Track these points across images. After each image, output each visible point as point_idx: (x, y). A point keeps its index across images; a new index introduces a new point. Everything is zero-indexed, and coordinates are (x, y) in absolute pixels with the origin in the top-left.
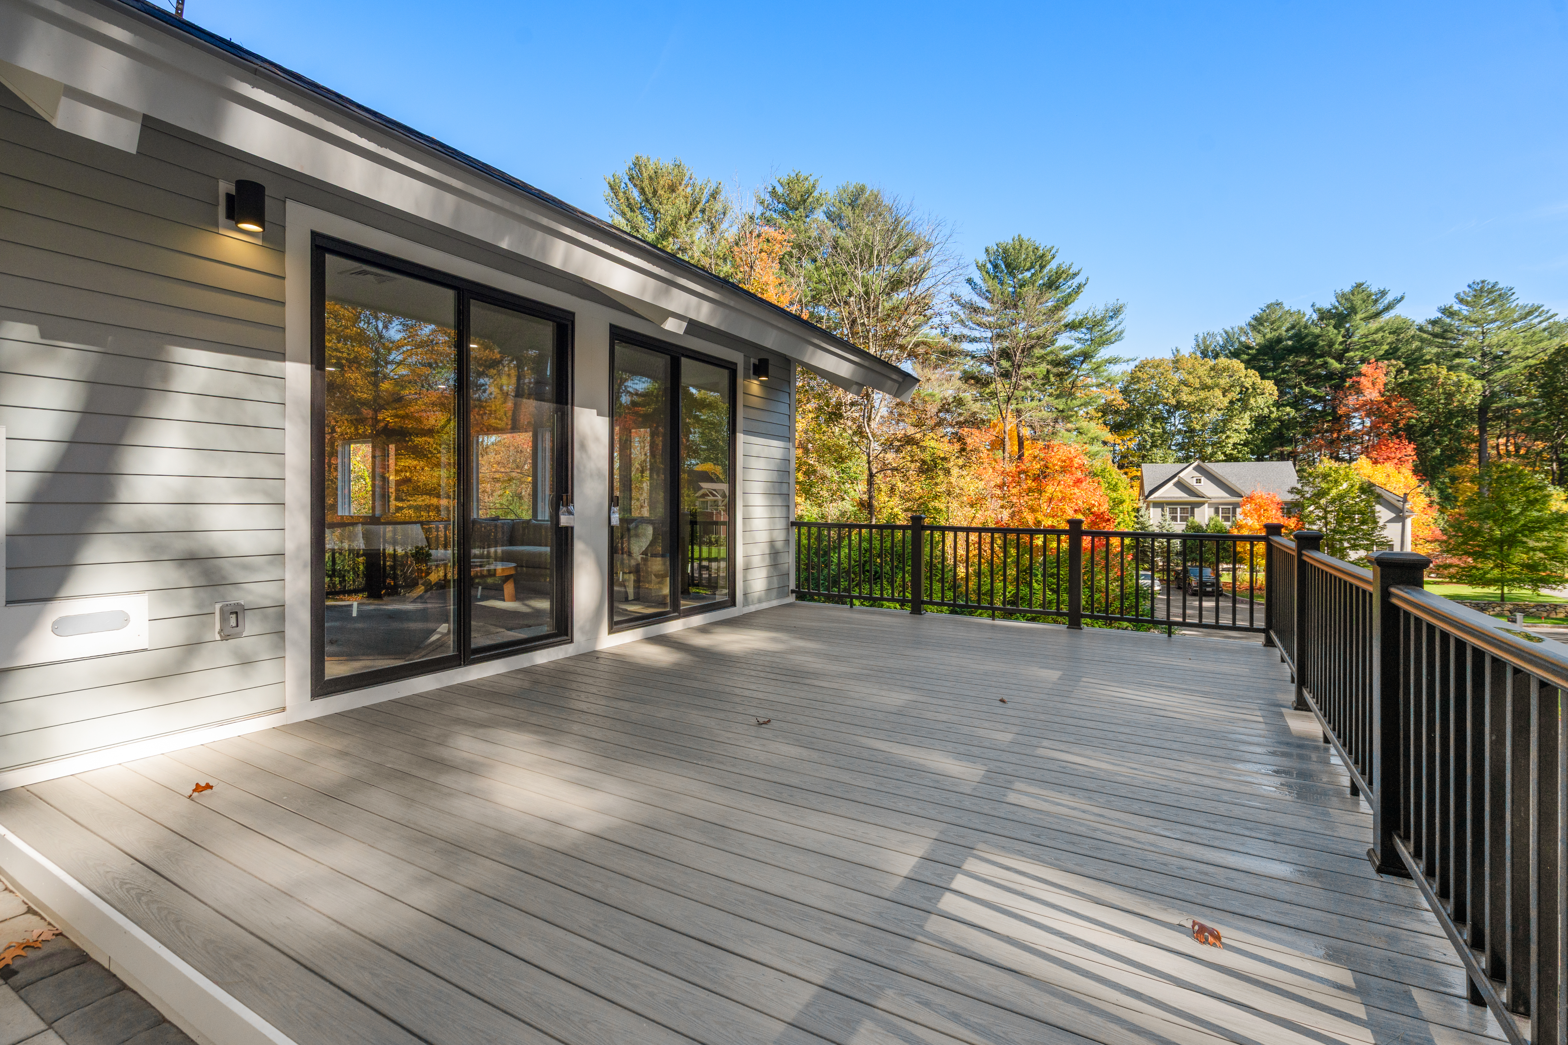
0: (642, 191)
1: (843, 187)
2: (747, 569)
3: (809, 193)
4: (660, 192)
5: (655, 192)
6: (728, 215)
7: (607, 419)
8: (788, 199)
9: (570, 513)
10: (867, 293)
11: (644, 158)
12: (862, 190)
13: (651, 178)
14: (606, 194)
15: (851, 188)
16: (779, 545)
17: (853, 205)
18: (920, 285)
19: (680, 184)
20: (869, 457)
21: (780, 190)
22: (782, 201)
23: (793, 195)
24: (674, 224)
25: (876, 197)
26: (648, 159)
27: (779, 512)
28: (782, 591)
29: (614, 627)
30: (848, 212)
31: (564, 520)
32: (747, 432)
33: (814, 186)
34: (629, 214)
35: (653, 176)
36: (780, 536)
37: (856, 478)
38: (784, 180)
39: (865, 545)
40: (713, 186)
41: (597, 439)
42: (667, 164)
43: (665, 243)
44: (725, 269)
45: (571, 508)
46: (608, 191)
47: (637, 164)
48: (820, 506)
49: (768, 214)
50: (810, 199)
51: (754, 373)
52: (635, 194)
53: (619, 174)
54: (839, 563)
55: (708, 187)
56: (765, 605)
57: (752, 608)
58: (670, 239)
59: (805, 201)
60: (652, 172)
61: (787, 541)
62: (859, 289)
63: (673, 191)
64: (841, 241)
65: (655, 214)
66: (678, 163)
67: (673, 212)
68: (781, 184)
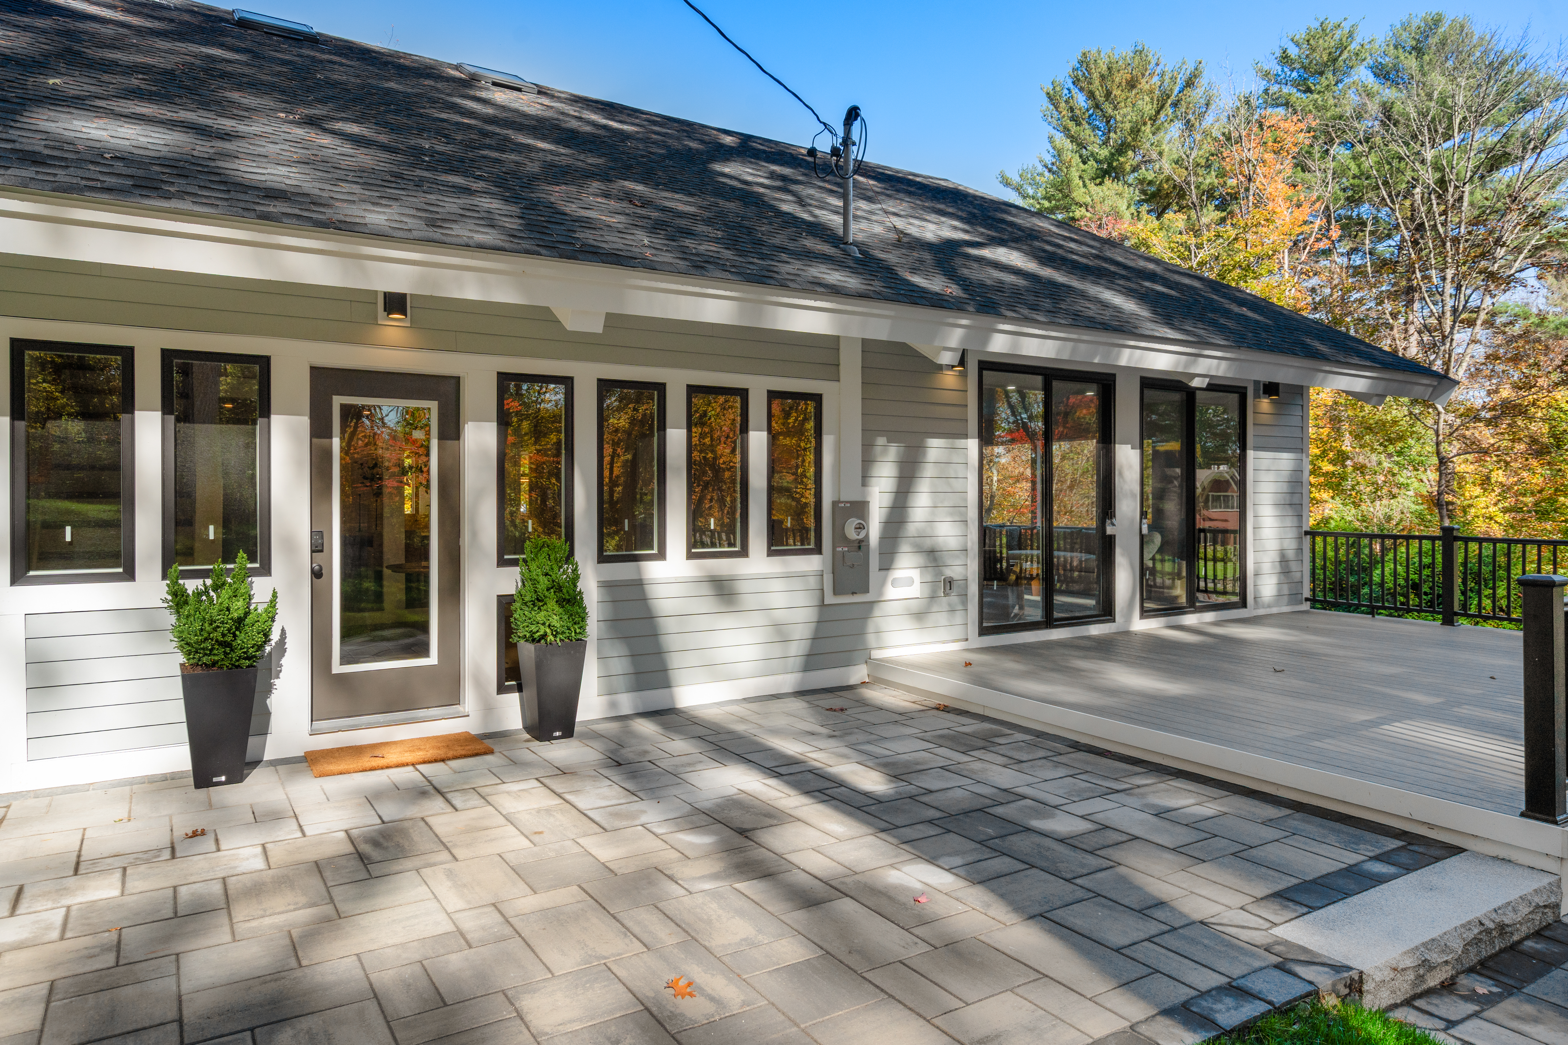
0: (1091, 95)
1: (1402, 24)
2: (1256, 575)
3: (1342, 47)
4: (1116, 92)
5: (1108, 94)
6: (1213, 107)
7: (1138, 451)
8: (1306, 62)
9: (1113, 525)
10: (1442, 183)
11: (1094, 51)
12: (1437, 22)
13: (1103, 77)
14: (1044, 108)
15: (1416, 23)
16: (1291, 554)
17: (1418, 51)
18: (1543, 154)
19: (1143, 75)
20: (1438, 435)
21: (1293, 52)
22: (1297, 66)
23: (1316, 55)
24: (1135, 131)
25: (1462, 27)
26: (1099, 52)
27: (1290, 522)
28: (1294, 597)
29: (1145, 613)
30: (1411, 63)
31: (1109, 530)
32: (1256, 448)
33: (1351, 35)
34: (1073, 127)
35: (1106, 73)
36: (1290, 545)
37: (1421, 463)
38: (1301, 35)
39: (1426, 560)
40: (1190, 67)
41: (1130, 467)
42: (1124, 51)
43: (1122, 159)
44: (1208, 181)
45: (1114, 520)
46: (1046, 104)
47: (1084, 62)
48: (1356, 505)
49: (1274, 88)
50: (1345, 55)
51: (1265, 393)
52: (1081, 100)
53: (1060, 79)
54: (1382, 584)
55: (1183, 71)
56: (1275, 610)
57: (1261, 612)
58: (1130, 153)
59: (1335, 60)
60: (1105, 68)
61: (1300, 550)
62: (1429, 177)
63: (1133, 87)
64: (1398, 107)
65: (1108, 122)
66: (1139, 48)
67: (1133, 116)
68: (1297, 45)
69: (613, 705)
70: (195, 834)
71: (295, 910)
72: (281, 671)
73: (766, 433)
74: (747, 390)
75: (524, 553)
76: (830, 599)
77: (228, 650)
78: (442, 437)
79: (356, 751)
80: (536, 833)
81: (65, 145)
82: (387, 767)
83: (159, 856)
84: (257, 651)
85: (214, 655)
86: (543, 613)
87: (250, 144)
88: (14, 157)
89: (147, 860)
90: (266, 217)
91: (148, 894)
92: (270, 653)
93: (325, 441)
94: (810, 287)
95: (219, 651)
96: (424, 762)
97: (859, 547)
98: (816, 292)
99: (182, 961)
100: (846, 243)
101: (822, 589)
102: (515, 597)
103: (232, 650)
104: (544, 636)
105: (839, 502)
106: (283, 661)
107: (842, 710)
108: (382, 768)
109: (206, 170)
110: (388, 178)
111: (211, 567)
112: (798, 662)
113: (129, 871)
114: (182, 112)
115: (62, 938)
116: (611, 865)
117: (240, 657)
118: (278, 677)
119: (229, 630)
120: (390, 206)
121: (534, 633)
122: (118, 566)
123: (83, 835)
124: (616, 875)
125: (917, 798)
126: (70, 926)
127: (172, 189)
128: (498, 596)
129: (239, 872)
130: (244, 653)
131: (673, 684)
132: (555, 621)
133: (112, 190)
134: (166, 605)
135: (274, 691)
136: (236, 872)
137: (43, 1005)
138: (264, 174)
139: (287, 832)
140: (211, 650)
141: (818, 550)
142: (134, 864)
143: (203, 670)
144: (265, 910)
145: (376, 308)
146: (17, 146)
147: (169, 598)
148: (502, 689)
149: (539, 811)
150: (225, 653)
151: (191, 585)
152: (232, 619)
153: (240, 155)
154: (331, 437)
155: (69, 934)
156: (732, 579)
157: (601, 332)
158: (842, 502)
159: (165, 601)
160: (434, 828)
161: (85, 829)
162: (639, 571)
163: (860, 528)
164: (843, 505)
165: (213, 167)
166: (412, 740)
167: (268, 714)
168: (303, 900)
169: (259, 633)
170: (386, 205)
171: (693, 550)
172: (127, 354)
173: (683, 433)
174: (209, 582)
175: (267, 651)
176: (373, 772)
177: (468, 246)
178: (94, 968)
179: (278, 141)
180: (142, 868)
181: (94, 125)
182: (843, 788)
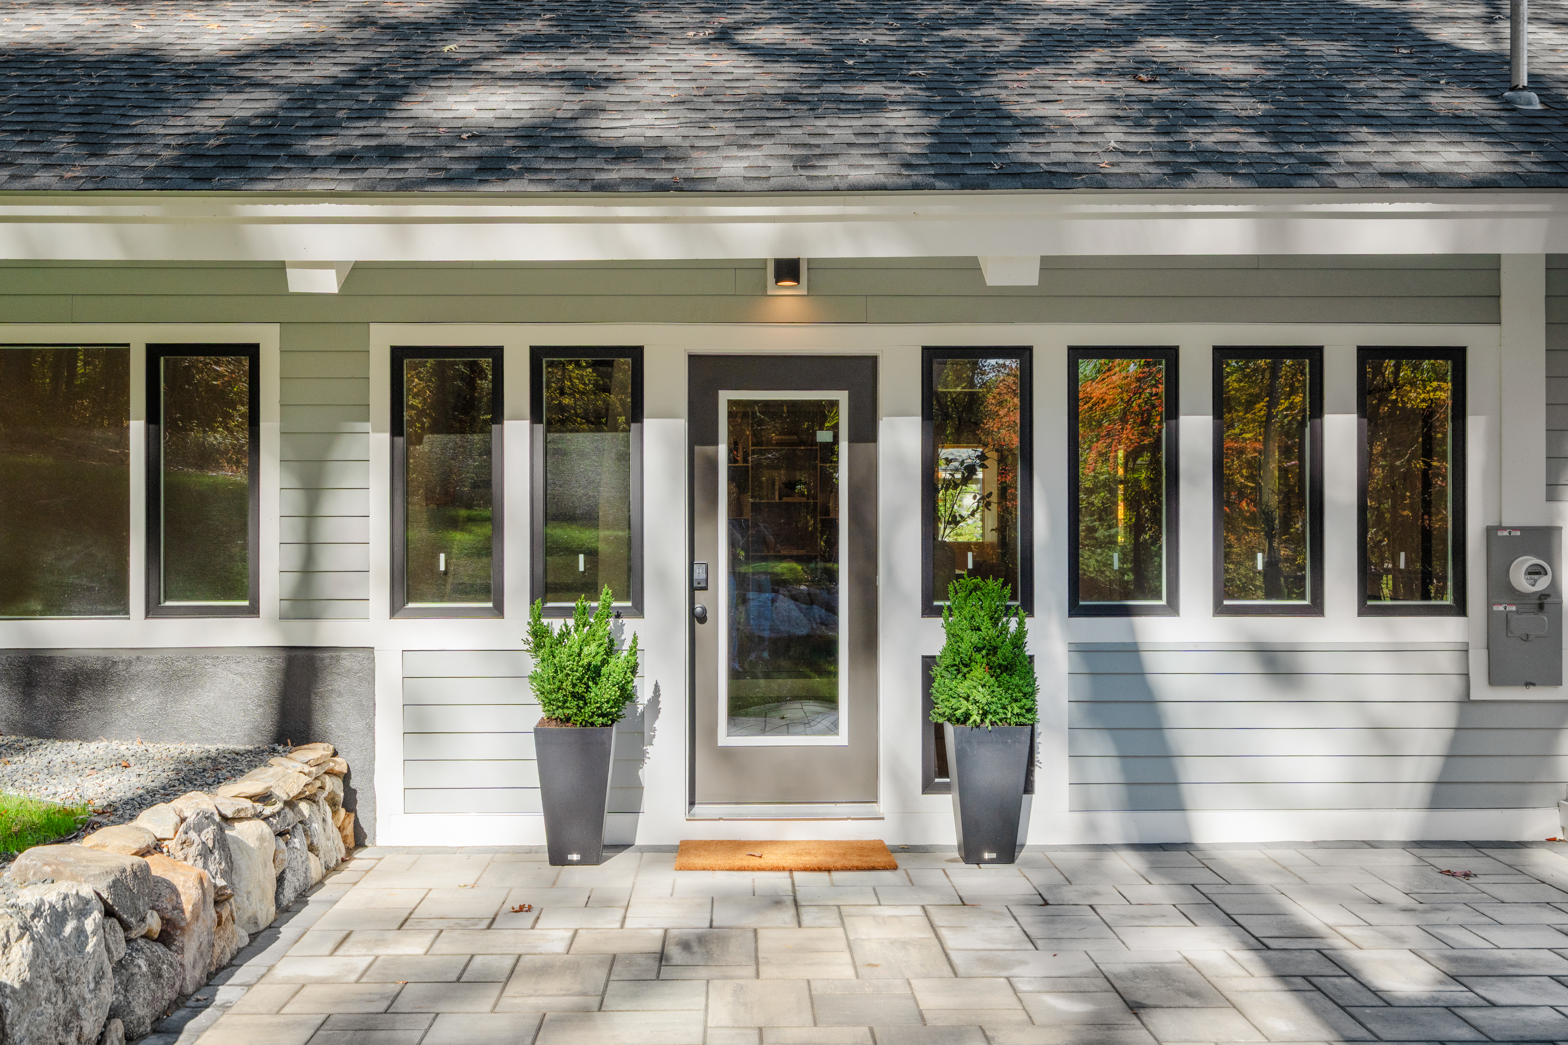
69: (1092, 827)
70: (521, 909)
71: (564, 995)
72: (654, 736)
73: (1354, 417)
74: (1320, 349)
75: (948, 599)
76: (1481, 691)
77: (581, 703)
78: (853, 439)
79: (737, 846)
80: (869, 965)
81: (429, 130)
82: (759, 870)
83: (477, 924)
84: (611, 707)
85: (567, 708)
86: (967, 683)
87: (628, 88)
88: (374, 155)
89: (465, 926)
90: (602, 188)
91: (447, 957)
92: (643, 713)
93: (709, 449)
94: (1379, 182)
95: (572, 703)
96: (805, 869)
97: (1541, 607)
98: (1389, 190)
99: (438, 1019)
100: (1514, 89)
101: (1467, 675)
102: (938, 659)
103: (586, 704)
104: (967, 716)
105: (1501, 528)
106: (657, 725)
107: (1467, 875)
108: (753, 870)
109: (562, 134)
110: (779, 104)
111: (573, 605)
112: (1421, 793)
113: (443, 934)
114: (571, 57)
115: (357, 982)
116: (927, 1015)
117: (593, 713)
118: (651, 744)
119: (580, 679)
120: (760, 146)
121: (956, 710)
122: (488, 601)
123: (426, 895)
124: (925, 1025)
125: (1457, 1010)
126: (369, 972)
127: (514, 167)
128: (923, 657)
129: (537, 952)
130: (598, 708)
131: (1189, 804)
132: (982, 696)
133: (453, 179)
134: (527, 647)
135: (646, 760)
136: (535, 951)
137: (312, 1032)
138: (625, 128)
139: (609, 921)
140: (565, 702)
141: (1460, 608)
142: (451, 929)
143: (557, 725)
144: (536, 991)
145: (766, 274)
146: (384, 141)
147: (530, 639)
148: (928, 787)
149: (893, 942)
150: (579, 708)
151: (556, 625)
152: (582, 666)
153: (608, 107)
154: (715, 443)
155: (364, 980)
156: (1294, 650)
157: (1036, 284)
158: (1505, 529)
159: (526, 642)
160: (760, 941)
161: (430, 890)
162: (1132, 630)
163: (1537, 573)
164: (1506, 533)
165: (572, 129)
166: (808, 842)
167: (640, 788)
168: (577, 987)
169: (614, 686)
170: (755, 146)
171: (1226, 602)
172: (496, 354)
173: (1207, 420)
174: (571, 622)
175: (639, 710)
176: (740, 873)
177: (837, 189)
178: (366, 1011)
179: (664, 76)
180: (456, 933)
181: (467, 98)
182: (1349, 980)
